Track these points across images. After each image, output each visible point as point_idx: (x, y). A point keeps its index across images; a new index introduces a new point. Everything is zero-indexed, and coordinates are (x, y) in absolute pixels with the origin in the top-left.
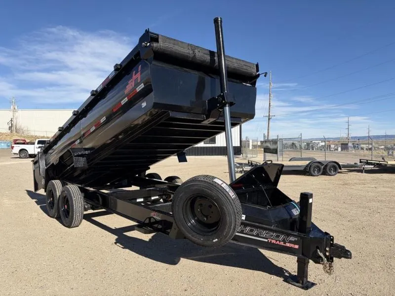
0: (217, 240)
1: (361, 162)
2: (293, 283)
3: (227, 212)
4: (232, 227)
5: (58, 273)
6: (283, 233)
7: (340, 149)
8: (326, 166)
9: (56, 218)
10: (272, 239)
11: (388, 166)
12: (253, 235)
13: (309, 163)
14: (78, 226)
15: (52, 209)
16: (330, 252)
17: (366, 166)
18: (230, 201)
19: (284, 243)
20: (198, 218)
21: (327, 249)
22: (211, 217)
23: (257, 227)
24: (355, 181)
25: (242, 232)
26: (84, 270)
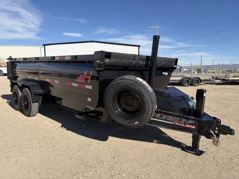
0: (138, 122)
1: (212, 78)
2: (188, 151)
3: (146, 102)
4: (150, 113)
5: (20, 147)
6: (184, 118)
7: (196, 72)
8: (193, 80)
9: (20, 111)
10: (176, 122)
11: (230, 80)
12: (162, 120)
13: (182, 79)
14: (35, 116)
15: (17, 104)
16: (218, 130)
17: (216, 80)
18: (149, 94)
19: (184, 125)
20: (123, 107)
21: (217, 128)
22: (133, 106)
23: (166, 114)
24: (210, 89)
25: (154, 117)
26: (40, 145)
